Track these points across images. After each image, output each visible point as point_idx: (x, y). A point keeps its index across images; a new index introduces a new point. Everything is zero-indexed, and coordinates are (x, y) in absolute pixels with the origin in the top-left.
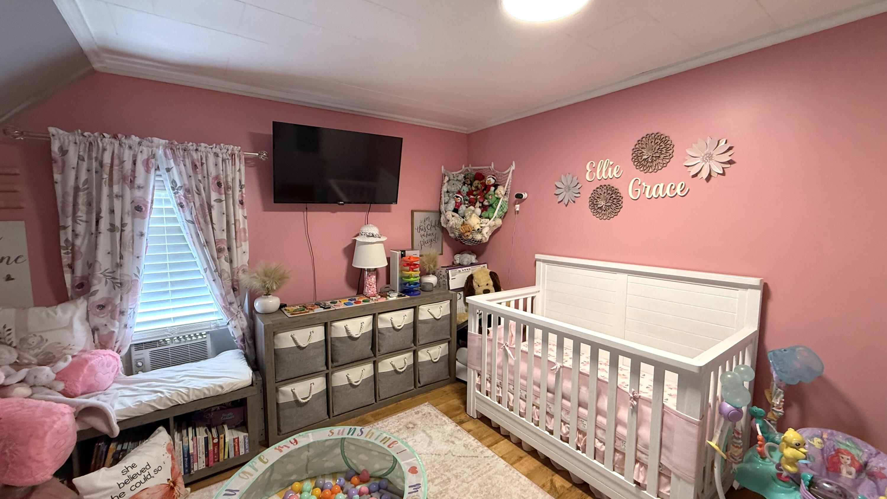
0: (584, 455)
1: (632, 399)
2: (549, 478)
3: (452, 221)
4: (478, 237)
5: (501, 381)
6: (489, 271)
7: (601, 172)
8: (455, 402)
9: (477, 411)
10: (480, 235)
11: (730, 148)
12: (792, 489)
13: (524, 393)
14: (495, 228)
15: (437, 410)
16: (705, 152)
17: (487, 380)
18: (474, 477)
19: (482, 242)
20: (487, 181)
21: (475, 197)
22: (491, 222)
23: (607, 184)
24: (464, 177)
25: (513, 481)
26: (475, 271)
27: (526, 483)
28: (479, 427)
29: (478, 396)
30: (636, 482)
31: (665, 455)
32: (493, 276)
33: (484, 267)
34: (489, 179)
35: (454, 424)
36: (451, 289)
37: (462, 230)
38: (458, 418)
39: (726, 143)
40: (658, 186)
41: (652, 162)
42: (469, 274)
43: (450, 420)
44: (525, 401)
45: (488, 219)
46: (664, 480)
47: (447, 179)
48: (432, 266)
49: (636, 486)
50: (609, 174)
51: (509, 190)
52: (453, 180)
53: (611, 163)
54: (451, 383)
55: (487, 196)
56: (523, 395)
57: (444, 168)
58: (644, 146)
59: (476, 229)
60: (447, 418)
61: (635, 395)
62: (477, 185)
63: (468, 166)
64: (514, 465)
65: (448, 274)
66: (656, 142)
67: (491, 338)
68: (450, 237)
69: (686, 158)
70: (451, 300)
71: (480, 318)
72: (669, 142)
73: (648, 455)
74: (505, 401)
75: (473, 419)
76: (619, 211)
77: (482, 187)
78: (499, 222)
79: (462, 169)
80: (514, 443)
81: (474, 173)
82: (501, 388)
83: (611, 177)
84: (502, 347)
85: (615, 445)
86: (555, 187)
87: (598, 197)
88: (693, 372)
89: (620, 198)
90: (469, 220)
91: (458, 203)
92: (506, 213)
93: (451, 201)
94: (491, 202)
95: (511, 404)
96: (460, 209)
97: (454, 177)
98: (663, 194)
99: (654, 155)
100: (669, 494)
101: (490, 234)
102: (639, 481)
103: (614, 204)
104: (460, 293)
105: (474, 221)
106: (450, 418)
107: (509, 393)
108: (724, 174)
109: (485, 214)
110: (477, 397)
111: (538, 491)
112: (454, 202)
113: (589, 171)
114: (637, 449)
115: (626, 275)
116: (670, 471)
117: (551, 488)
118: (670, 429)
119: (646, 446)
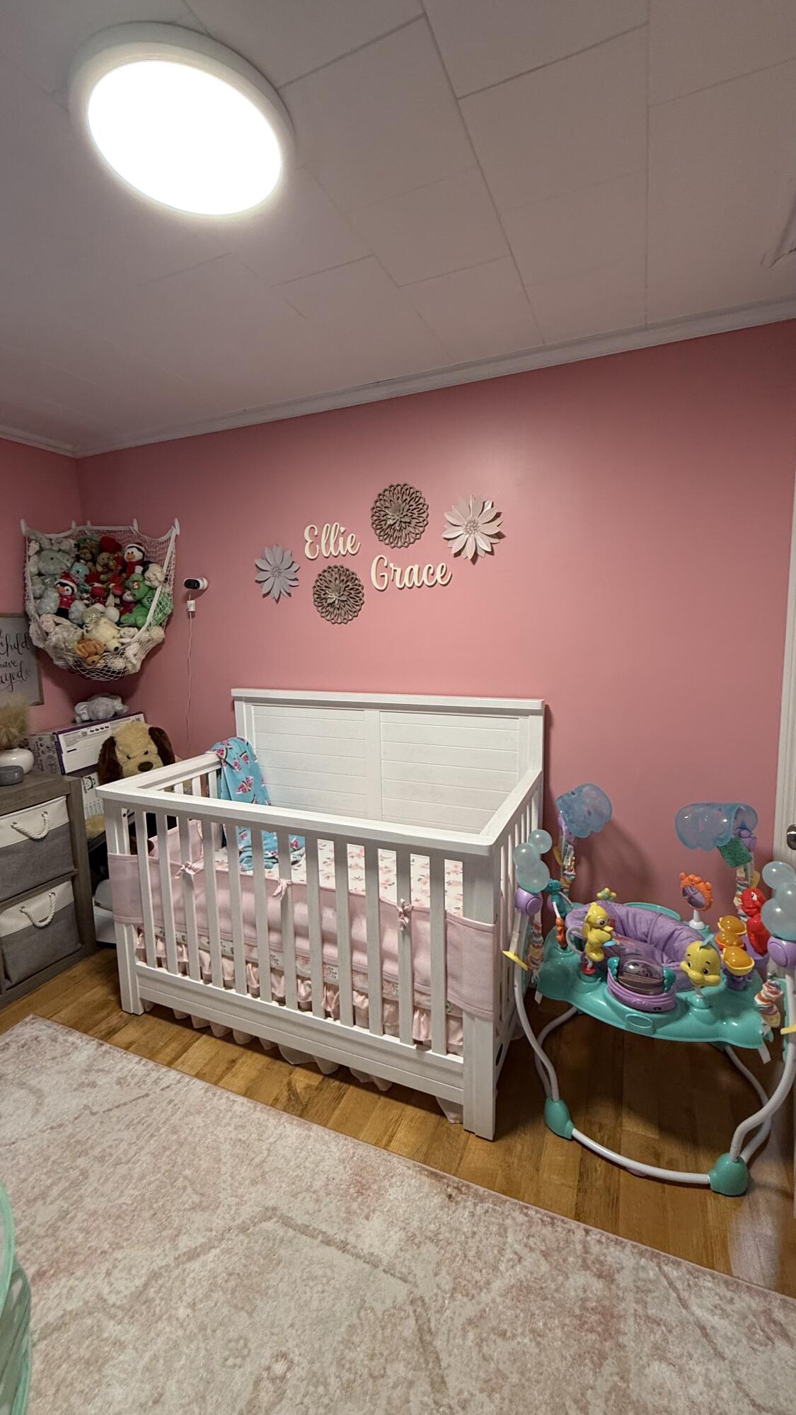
0: (338, 1023)
1: (402, 916)
2: (285, 1081)
3: (56, 634)
4: (118, 664)
5: (184, 934)
6: (148, 727)
7: (328, 543)
8: (98, 992)
9: (143, 1001)
10: (121, 660)
11: (498, 515)
12: (598, 982)
13: (228, 946)
14: (151, 646)
15: (55, 1026)
16: (469, 519)
17: (157, 937)
18: (141, 1143)
19: (126, 674)
20: (126, 555)
21: (104, 586)
22: (142, 634)
23: (338, 565)
24: (77, 546)
25: (221, 1115)
26: (118, 729)
27: (244, 1109)
28: (150, 1030)
29: (142, 972)
30: (416, 1042)
31: (453, 989)
32: (157, 735)
33: (138, 720)
34: (130, 551)
35: (95, 1043)
36: (67, 772)
37: (79, 653)
38: (103, 1026)
39: (492, 506)
40: (412, 569)
41: (400, 530)
42: (106, 737)
43: (85, 1037)
44: (231, 959)
45: (136, 629)
46: (453, 1024)
47: (34, 547)
48: (14, 731)
49: (417, 1048)
50: (341, 548)
51: (172, 573)
52: (51, 549)
53: (342, 530)
54: (86, 955)
55: (129, 583)
56: (228, 949)
57: (28, 525)
58: (388, 505)
59: (112, 648)
60: (78, 1034)
61: (406, 907)
62: (106, 561)
63: (85, 524)
64: (221, 1083)
65: (58, 743)
66: (404, 499)
67: (157, 858)
68: (56, 666)
69: (445, 526)
70: (67, 796)
71: (131, 822)
72: (421, 501)
73: (430, 995)
74: (194, 968)
75: (137, 1018)
76: (360, 610)
77: (117, 566)
78: (158, 633)
79: (70, 528)
80: (220, 1038)
81: (98, 538)
82: (186, 946)
83: (344, 554)
84: (179, 871)
85: (382, 993)
86: (255, 568)
87: (326, 587)
88: (482, 856)
89: (360, 588)
90: (94, 632)
91: (65, 596)
92: (170, 616)
93: (49, 593)
94: (139, 595)
95: (206, 972)
96: (73, 608)
97: (52, 544)
98: (419, 582)
99: (403, 520)
100: (461, 1044)
101: (143, 657)
102: (420, 1040)
103: (352, 598)
104: (91, 775)
105: (106, 632)
106: (86, 1032)
107: (201, 951)
108: (492, 553)
109: (129, 618)
110: (140, 976)
111: (266, 1117)
112: (57, 595)
113: (310, 541)
114: (414, 990)
115: (375, 712)
116: (461, 1010)
117: (289, 1099)
118: (457, 948)
119: (426, 983)
